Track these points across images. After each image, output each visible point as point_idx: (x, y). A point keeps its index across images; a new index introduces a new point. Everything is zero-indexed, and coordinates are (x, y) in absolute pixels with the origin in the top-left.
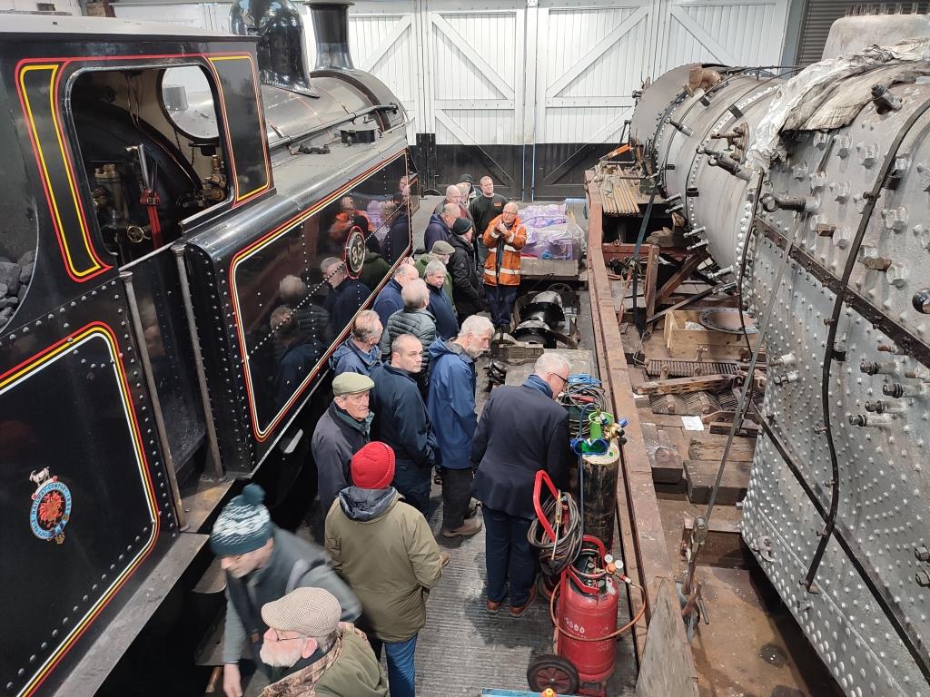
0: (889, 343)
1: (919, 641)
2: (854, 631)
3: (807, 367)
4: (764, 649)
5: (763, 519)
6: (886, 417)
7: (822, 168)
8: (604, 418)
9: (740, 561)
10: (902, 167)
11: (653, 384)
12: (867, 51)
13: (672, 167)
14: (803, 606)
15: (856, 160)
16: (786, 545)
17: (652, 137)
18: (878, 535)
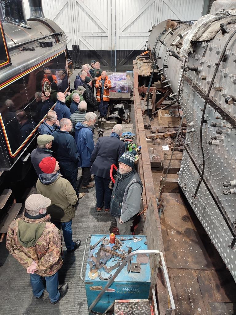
0: (219, 116)
1: (225, 212)
2: (208, 210)
3: (197, 126)
4: (183, 217)
5: (184, 177)
6: (218, 141)
7: (204, 55)
8: (133, 146)
9: (178, 191)
10: (228, 54)
11: (153, 135)
12: (221, 11)
13: (160, 58)
14: (194, 203)
15: (214, 51)
16: (190, 185)
17: (154, 47)
18: (215, 180)
